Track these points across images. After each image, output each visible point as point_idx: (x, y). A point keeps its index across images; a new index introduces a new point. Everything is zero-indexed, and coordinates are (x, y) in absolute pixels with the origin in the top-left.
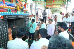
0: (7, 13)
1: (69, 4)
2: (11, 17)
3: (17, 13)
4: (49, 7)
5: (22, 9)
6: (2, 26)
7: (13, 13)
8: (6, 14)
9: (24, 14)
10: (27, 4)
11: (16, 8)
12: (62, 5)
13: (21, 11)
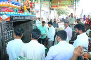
0: (14, 13)
1: (78, 5)
2: (18, 18)
3: (24, 14)
4: (55, 8)
5: (29, 9)
6: (8, 30)
7: (20, 14)
8: (13, 15)
9: (31, 15)
10: (33, 3)
11: (23, 8)
12: (69, 5)
13: (28, 11)
